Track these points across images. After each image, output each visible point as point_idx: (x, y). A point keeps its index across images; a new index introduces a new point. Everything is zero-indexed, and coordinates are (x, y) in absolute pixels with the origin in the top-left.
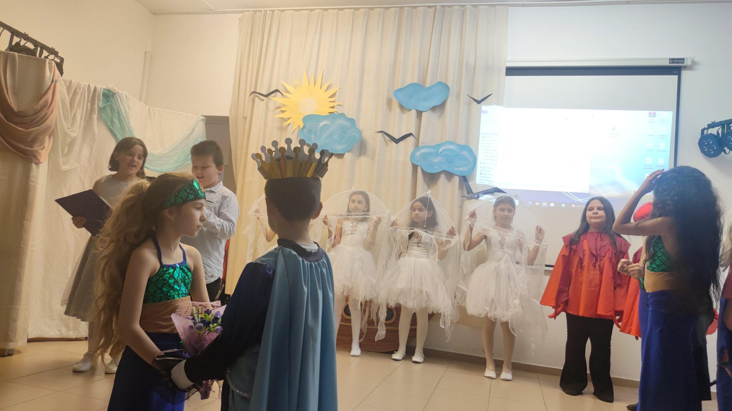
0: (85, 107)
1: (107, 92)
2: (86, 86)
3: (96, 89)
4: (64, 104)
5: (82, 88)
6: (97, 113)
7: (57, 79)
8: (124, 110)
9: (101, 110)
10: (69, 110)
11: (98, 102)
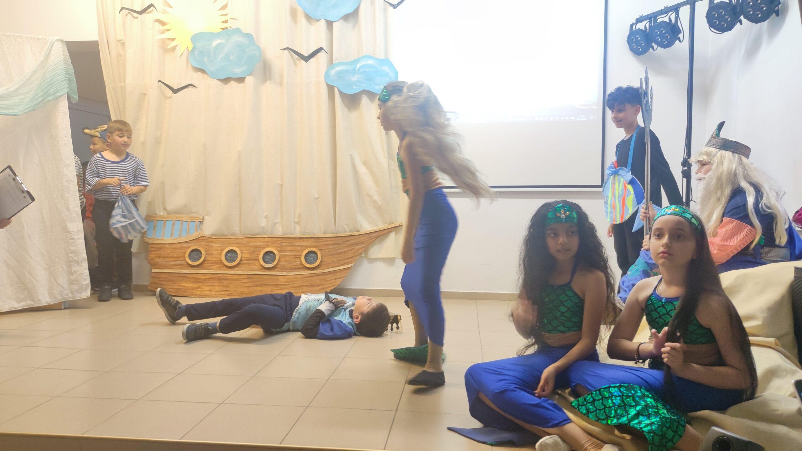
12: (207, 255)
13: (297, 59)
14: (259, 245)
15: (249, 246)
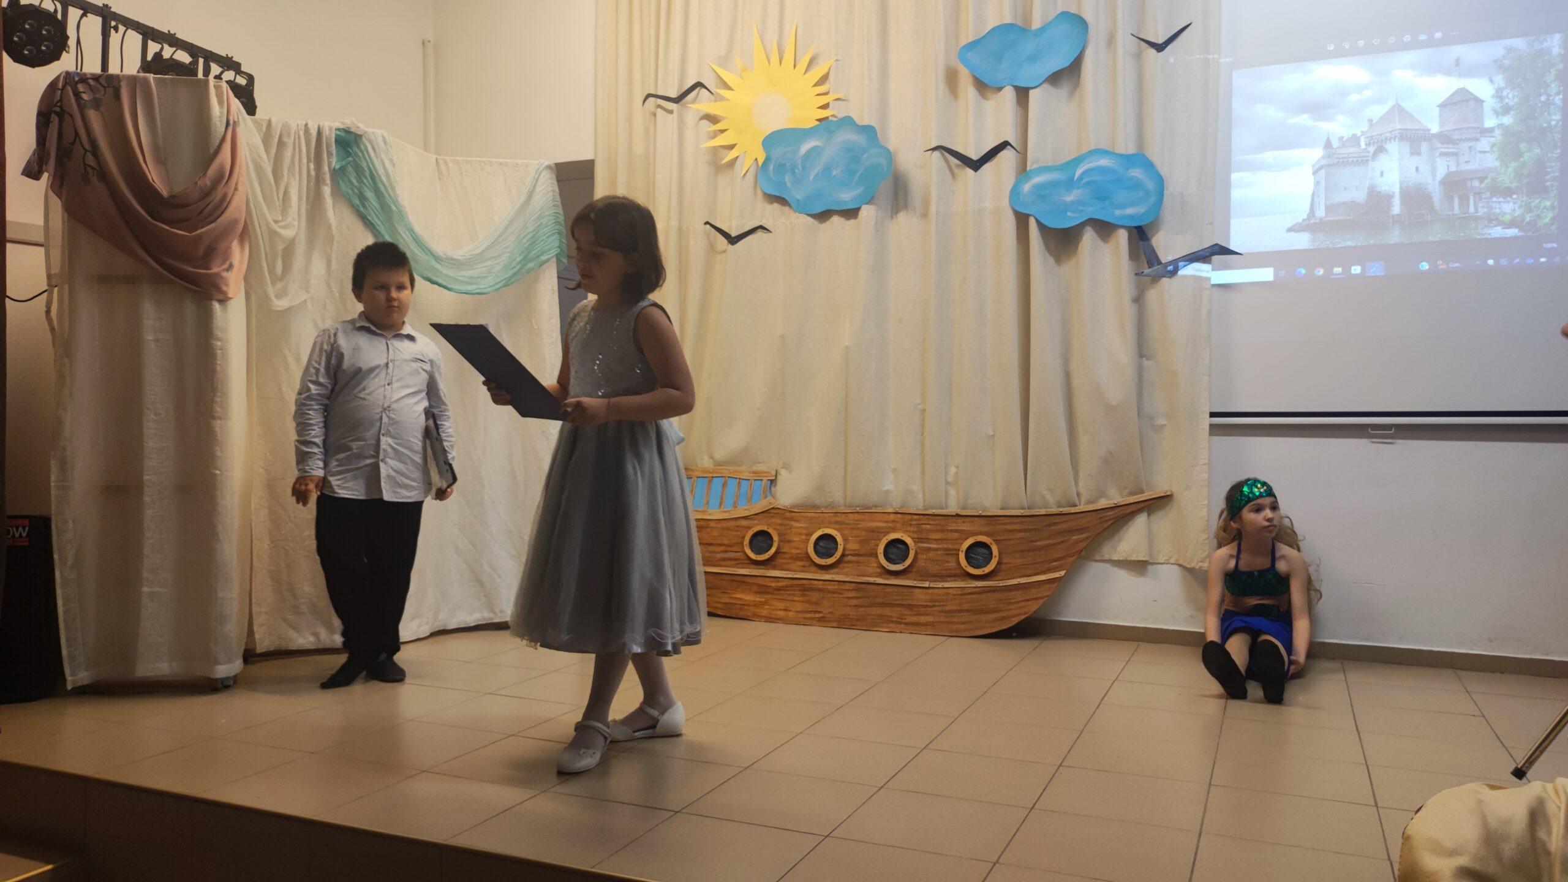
0: (305, 172)
1: (343, 134)
2: (300, 127)
3: (321, 131)
4: (259, 170)
6: (328, 182)
7: (236, 120)
8: (383, 170)
9: (334, 173)
10: (273, 182)
11: (328, 158)
12: (781, 543)
13: (957, 166)
14: (878, 528)
15: (858, 529)
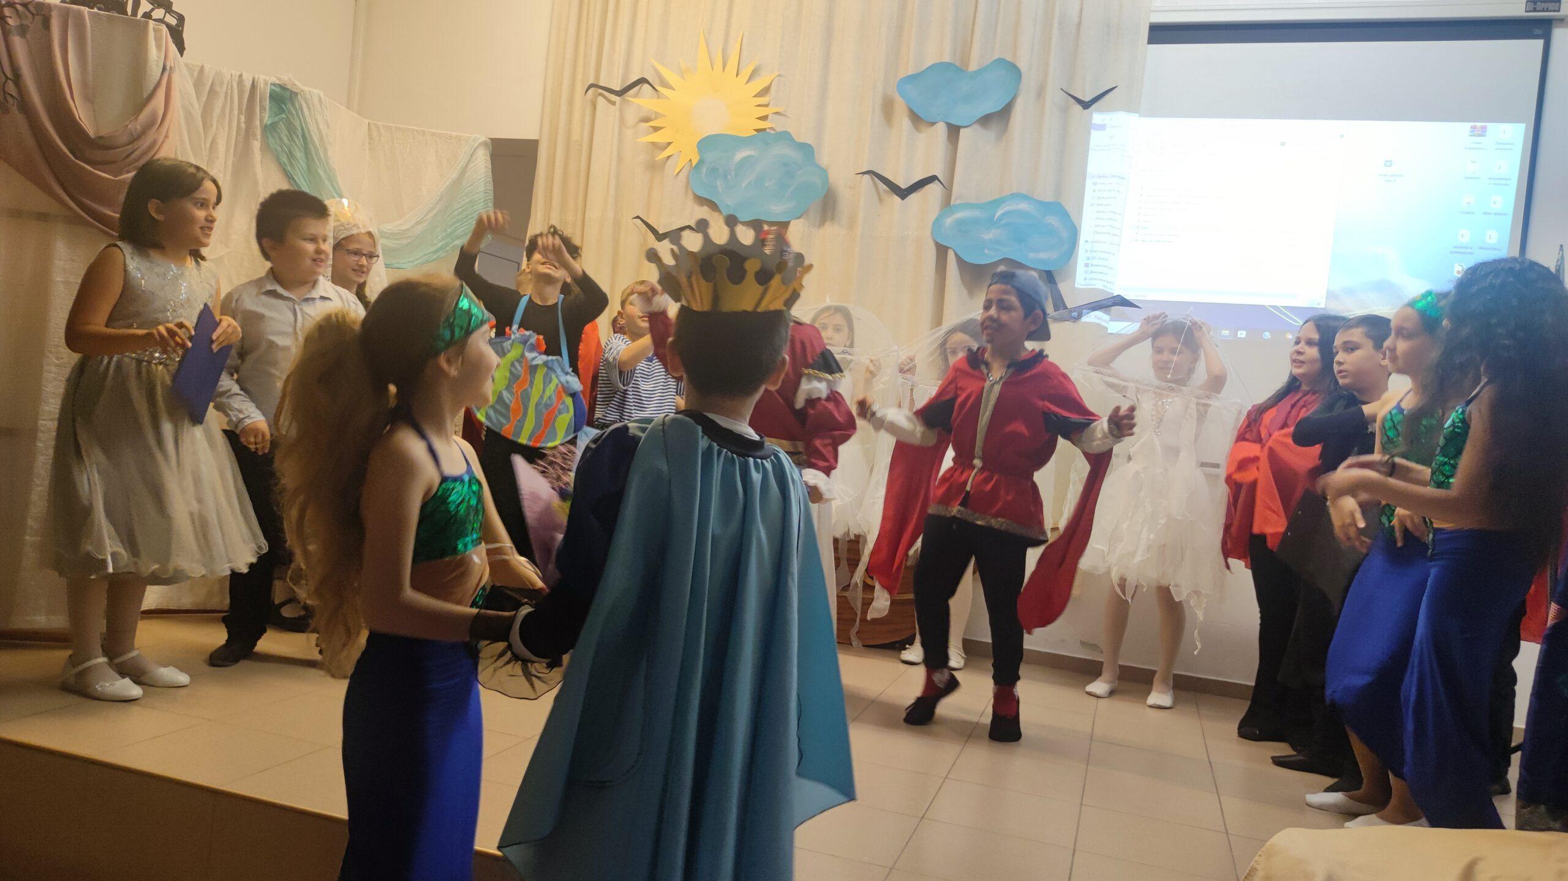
0: (235, 124)
1: (278, 89)
2: (233, 77)
3: (255, 84)
4: (189, 117)
5: (226, 82)
6: (259, 137)
7: (173, 65)
8: (316, 132)
9: (265, 129)
10: (202, 131)
11: (261, 113)
